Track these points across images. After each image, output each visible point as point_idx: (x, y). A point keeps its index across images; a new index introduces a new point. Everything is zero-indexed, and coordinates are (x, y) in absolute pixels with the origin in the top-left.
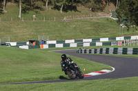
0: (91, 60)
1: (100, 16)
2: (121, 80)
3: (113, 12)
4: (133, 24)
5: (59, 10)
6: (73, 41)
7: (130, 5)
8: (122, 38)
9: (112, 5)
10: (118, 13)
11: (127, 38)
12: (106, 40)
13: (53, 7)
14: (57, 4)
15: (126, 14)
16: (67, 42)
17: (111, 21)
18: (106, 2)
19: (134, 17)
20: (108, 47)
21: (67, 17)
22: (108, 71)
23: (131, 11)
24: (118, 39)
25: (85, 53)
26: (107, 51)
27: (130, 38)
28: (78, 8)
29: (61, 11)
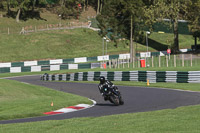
0: (62, 90)
1: (74, 25)
2: (105, 119)
3: (92, 20)
4: (122, 37)
5: (14, 18)
6: (35, 63)
7: (117, 8)
8: (107, 58)
9: (91, 9)
10: (101, 21)
11: (114, 56)
12: (83, 60)
13: (5, 13)
14: (12, 9)
15: (111, 22)
16: (26, 64)
17: (91, 33)
18: (82, 5)
19: (122, 27)
20: (86, 70)
21: (27, 28)
22: (86, 106)
23: (118, 18)
24: (100, 58)
25: (53, 79)
26: (85, 76)
27: (118, 56)
28: (42, 15)
29: (18, 20)
